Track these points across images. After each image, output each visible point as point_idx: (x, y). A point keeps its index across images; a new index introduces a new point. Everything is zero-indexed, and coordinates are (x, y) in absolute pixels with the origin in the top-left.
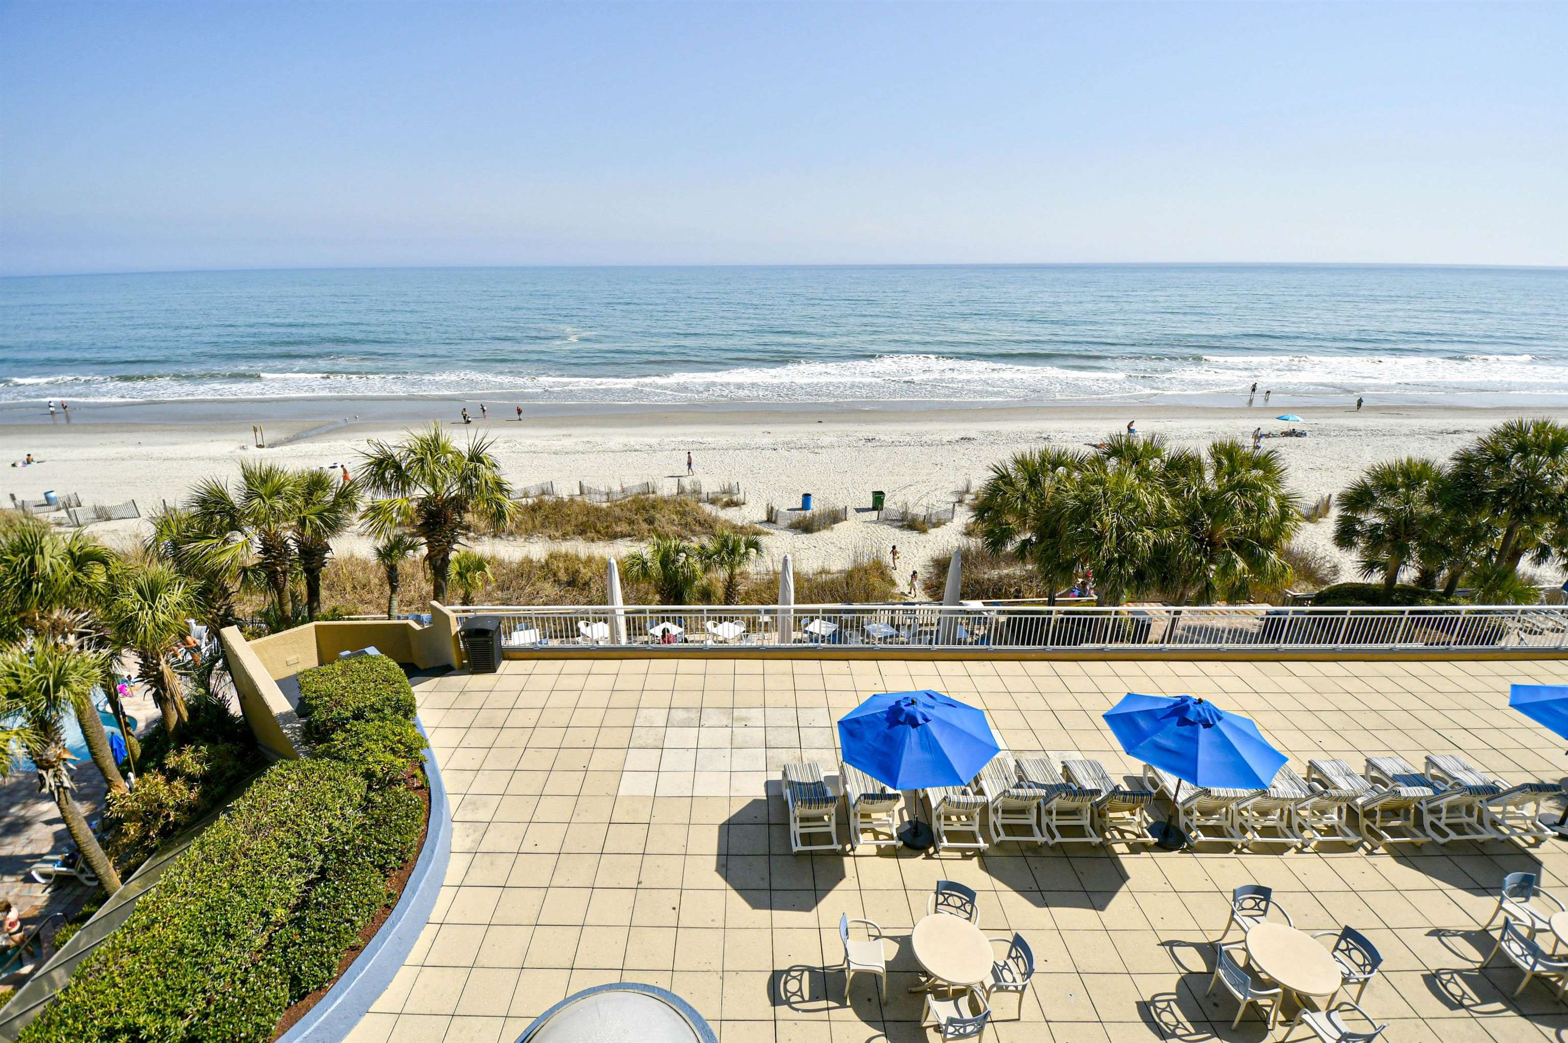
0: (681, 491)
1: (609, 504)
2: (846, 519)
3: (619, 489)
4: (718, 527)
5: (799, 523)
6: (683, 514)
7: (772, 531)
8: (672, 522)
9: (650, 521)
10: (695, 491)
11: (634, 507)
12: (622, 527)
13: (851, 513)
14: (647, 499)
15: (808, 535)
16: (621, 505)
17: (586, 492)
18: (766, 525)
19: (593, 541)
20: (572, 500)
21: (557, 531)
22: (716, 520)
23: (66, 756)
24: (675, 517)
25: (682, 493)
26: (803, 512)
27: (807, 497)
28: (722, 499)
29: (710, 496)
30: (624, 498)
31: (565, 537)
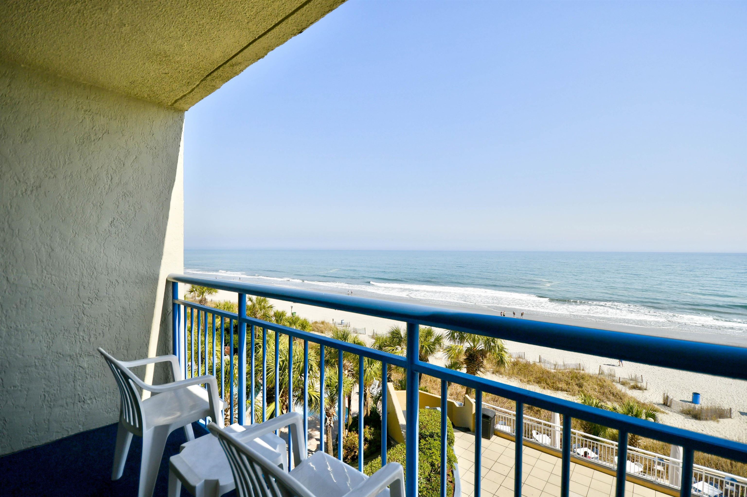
0: (601, 373)
1: (555, 371)
2: (731, 417)
3: (562, 364)
4: (626, 401)
5: (689, 411)
6: (602, 387)
7: (667, 411)
8: (595, 390)
9: (580, 386)
10: (611, 375)
11: (570, 376)
12: (562, 385)
13: (735, 414)
14: (579, 373)
15: (697, 421)
16: (562, 373)
17: (543, 361)
18: (663, 407)
19: (544, 388)
20: (535, 364)
21: (525, 378)
22: (625, 395)
23: (334, 414)
24: (597, 387)
25: (602, 374)
26: (693, 405)
27: (696, 395)
28: (630, 384)
29: (621, 380)
30: (565, 369)
31: (529, 382)
